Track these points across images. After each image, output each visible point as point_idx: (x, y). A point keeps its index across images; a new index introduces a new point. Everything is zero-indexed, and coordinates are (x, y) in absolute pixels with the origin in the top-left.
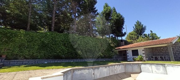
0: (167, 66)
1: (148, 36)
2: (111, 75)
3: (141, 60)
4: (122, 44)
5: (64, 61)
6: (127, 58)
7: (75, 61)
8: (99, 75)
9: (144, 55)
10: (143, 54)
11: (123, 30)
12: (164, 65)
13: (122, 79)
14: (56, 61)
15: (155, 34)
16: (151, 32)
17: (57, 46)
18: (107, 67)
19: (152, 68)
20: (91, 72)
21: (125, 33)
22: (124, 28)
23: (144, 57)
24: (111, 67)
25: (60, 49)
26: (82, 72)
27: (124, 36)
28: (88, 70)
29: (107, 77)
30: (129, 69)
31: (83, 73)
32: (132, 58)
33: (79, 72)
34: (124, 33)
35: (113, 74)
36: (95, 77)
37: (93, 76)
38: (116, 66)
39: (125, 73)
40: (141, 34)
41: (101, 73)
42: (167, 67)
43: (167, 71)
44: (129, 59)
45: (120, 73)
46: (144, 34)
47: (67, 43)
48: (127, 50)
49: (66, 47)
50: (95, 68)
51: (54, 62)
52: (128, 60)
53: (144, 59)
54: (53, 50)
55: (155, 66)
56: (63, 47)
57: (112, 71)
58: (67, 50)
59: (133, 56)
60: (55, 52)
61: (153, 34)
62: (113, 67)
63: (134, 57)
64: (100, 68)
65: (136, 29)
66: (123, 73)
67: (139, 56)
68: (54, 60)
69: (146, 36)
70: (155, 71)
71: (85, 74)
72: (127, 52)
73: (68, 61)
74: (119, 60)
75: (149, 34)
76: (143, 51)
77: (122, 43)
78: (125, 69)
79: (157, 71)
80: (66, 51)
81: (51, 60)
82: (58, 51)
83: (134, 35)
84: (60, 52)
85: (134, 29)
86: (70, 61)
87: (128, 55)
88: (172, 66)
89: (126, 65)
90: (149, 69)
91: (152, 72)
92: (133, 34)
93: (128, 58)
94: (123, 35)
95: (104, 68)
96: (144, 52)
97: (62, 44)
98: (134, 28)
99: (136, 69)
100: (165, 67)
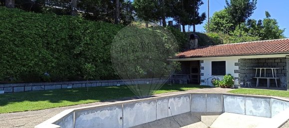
0: (274, 101)
1: (259, 24)
2: (158, 118)
3: (229, 84)
4: (192, 45)
5: (48, 87)
6: (200, 78)
7: (78, 85)
8: (133, 119)
9: (237, 75)
10: (236, 72)
11: (199, 7)
12: (268, 99)
13: (181, 127)
14: (28, 88)
15: (275, 23)
16: (268, 15)
17: (28, 50)
18: (152, 103)
19: (245, 105)
20: (117, 115)
21: (204, 16)
22: (202, 3)
23: (236, 78)
24: (160, 102)
25: (36, 56)
26: (97, 116)
27: (201, 23)
28: (109, 110)
29: (150, 124)
30: (200, 105)
31: (98, 118)
32: (210, 80)
33: (91, 116)
34: (200, 15)
35: (163, 117)
36: (124, 125)
37: (120, 122)
38: (171, 100)
39: (190, 114)
40: (241, 20)
41: (137, 115)
42: (272, 103)
43: (272, 112)
44: (203, 81)
45: (180, 113)
46: (250, 21)
47: (54, 41)
48: (202, 62)
49: (53, 50)
50: (125, 106)
51: (22, 89)
52: (202, 84)
53: (237, 82)
54: (16, 59)
55: (252, 100)
56: (44, 51)
57: (162, 110)
58: (57, 58)
59: (212, 75)
60: (24, 66)
61: (269, 21)
62: (166, 101)
63: (216, 77)
64: (137, 105)
65: (233, 5)
66: (186, 113)
67: (226, 76)
68: (23, 85)
69: (253, 26)
70: (251, 112)
71: (103, 118)
72: (202, 65)
73: (59, 87)
74: (181, 82)
75: (260, 21)
76: (236, 64)
77: (192, 41)
78: (191, 106)
79: (254, 111)
80: (53, 62)
81: (15, 85)
82: (33, 62)
83: (225, 19)
84: (36, 64)
85: (227, 6)
86: (64, 86)
87: (202, 71)
88: (282, 104)
89: (193, 96)
90: (239, 106)
91: (245, 112)
92: (223, 17)
93: (202, 78)
94: (199, 20)
95: (146, 104)
96: (237, 68)
97: (40, 45)
98: (227, 4)
99: (214, 105)
100: (269, 103)
